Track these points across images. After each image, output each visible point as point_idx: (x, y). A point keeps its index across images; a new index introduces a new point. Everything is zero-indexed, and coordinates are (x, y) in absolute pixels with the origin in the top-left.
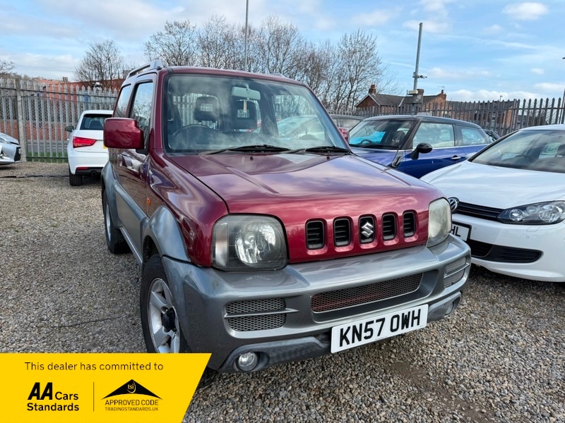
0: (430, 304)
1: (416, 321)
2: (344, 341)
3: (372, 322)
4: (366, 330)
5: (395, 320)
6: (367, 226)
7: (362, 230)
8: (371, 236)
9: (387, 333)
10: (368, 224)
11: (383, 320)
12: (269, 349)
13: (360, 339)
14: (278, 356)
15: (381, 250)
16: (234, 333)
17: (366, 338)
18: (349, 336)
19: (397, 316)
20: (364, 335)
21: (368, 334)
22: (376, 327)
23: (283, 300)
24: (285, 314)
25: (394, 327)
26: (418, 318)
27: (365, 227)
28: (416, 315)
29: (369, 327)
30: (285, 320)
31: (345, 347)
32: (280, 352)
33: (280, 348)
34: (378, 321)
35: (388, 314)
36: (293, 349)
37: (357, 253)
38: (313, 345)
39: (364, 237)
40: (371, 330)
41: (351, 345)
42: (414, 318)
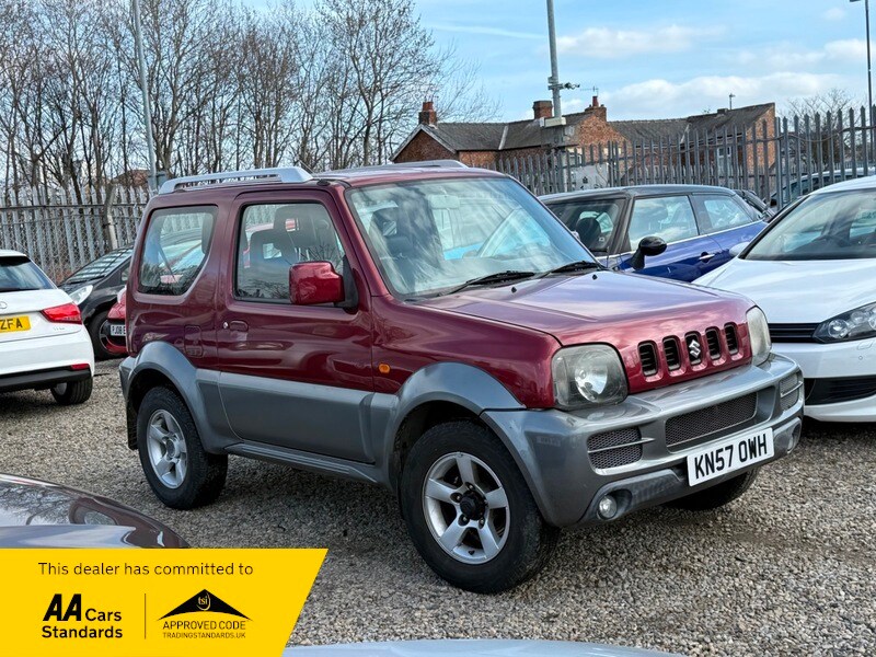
0: (774, 428)
1: (762, 448)
2: (699, 472)
3: (721, 450)
4: (718, 460)
5: (743, 446)
6: (694, 344)
7: (690, 350)
8: (699, 357)
9: (737, 465)
10: (694, 342)
11: (731, 447)
12: (632, 485)
13: (713, 471)
14: (640, 495)
15: (712, 372)
16: (600, 472)
17: (719, 469)
18: (703, 466)
19: (744, 443)
20: (716, 465)
21: (720, 464)
22: (725, 455)
23: (636, 430)
24: (641, 444)
25: (743, 457)
26: (764, 444)
27: (691, 346)
28: (762, 442)
29: (720, 455)
30: (639, 452)
31: (702, 479)
32: (642, 489)
33: (642, 483)
34: (727, 448)
35: (734, 440)
36: (653, 484)
37: (690, 378)
38: (668, 479)
39: (692, 358)
40: (722, 459)
41: (707, 478)
42: (760, 445)
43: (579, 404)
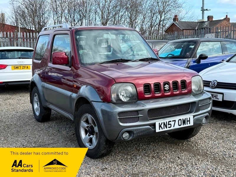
0: (194, 116)
1: (188, 122)
2: (161, 128)
3: (171, 121)
4: (169, 124)
5: (180, 121)
6: (167, 86)
7: (165, 87)
8: (168, 90)
9: (177, 126)
10: (167, 85)
11: (175, 121)
12: (134, 130)
13: (166, 128)
14: (137, 133)
16: (121, 124)
17: (169, 127)
18: (162, 126)
19: (181, 120)
20: (168, 126)
21: (170, 126)
22: (172, 123)
23: (137, 112)
24: (139, 117)
25: (180, 124)
26: (189, 121)
27: (165, 86)
28: (188, 120)
29: (170, 123)
30: (137, 119)
31: (161, 130)
32: (138, 131)
33: (137, 130)
34: (173, 121)
35: (177, 118)
36: (142, 130)
37: (163, 97)
38: (148, 129)
39: (165, 90)
40: (171, 124)
41: (163, 130)
42: (187, 121)
43: (119, 102)
